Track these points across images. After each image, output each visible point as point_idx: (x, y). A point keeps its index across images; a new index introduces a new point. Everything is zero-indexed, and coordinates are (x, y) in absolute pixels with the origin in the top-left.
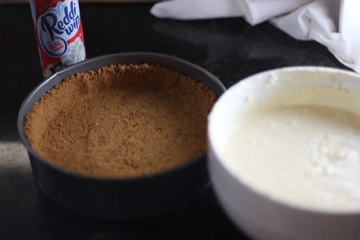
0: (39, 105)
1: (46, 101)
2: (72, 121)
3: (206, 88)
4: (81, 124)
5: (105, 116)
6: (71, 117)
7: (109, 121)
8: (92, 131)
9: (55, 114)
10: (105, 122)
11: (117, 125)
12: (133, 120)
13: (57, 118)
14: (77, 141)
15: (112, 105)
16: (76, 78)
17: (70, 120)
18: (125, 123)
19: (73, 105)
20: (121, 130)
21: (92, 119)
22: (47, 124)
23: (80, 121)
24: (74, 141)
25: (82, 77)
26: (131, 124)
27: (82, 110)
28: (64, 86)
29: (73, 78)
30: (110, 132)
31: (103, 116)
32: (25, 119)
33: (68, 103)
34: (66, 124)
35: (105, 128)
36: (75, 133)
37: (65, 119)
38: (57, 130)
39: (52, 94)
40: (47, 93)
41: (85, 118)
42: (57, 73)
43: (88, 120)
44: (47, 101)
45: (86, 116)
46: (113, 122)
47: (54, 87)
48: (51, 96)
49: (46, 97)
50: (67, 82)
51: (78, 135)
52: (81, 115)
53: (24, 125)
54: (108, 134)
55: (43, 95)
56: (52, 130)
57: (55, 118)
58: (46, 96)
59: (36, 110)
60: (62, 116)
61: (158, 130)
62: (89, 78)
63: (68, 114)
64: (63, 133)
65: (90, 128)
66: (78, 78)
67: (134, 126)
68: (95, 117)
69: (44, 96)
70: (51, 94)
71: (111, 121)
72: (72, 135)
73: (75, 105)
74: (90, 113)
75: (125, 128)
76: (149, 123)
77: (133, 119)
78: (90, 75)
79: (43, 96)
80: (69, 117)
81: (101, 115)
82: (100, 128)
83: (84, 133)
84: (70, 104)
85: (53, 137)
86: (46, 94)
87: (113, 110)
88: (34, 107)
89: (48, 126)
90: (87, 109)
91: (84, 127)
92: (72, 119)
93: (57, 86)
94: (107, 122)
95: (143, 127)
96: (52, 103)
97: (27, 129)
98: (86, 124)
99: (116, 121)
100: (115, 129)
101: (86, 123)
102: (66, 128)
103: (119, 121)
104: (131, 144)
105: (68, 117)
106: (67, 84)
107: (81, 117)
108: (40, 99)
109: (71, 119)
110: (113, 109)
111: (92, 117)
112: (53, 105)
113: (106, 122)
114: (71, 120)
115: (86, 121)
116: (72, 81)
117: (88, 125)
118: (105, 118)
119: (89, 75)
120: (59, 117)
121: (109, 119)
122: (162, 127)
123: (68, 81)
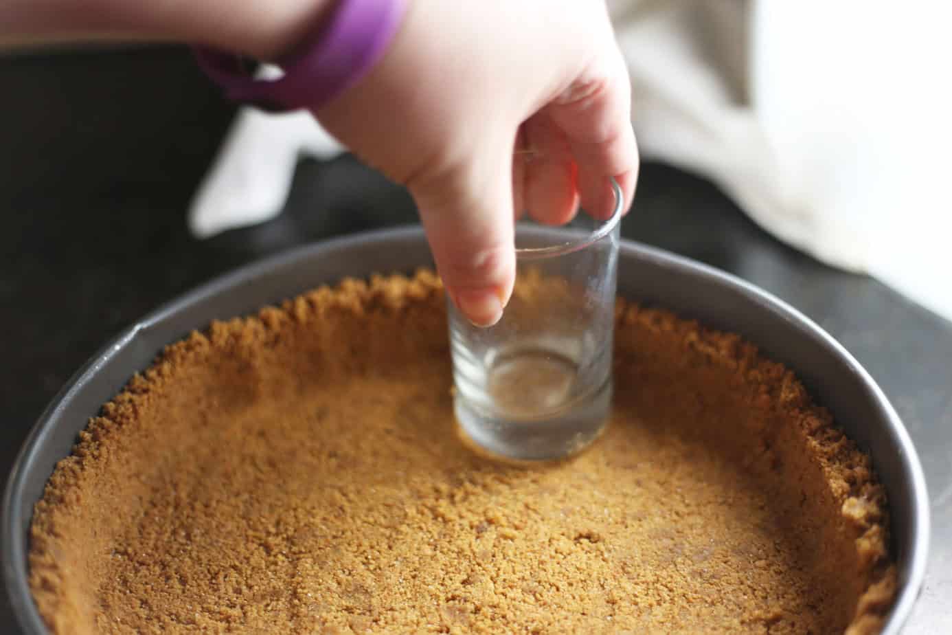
0: (77, 468)
1: (104, 449)
2: (214, 524)
3: (748, 349)
4: (250, 533)
5: (345, 495)
6: (207, 506)
7: (367, 516)
8: (307, 563)
9: (135, 498)
10: (353, 518)
11: (404, 528)
12: (466, 503)
13: (146, 514)
14: (253, 612)
15: (365, 445)
16: (211, 342)
17: (202, 519)
18: (435, 518)
19: (205, 451)
20: (428, 551)
21: (295, 510)
22: (112, 545)
23: (244, 522)
24: (236, 612)
25: (237, 337)
26: (465, 523)
27: (246, 474)
28: (166, 379)
29: (199, 344)
30: (383, 561)
31: (337, 495)
32: (30, 543)
33: (181, 448)
34: (188, 537)
35: (360, 545)
36: (234, 575)
37: (183, 518)
38: (157, 570)
39: (122, 415)
40: (103, 412)
41: (266, 508)
42: (137, 328)
43: (280, 515)
44: (108, 445)
45: (268, 500)
46: (385, 517)
47: (129, 386)
48: (120, 424)
49: (101, 432)
50: (178, 360)
51: (250, 587)
52: (246, 496)
53: (29, 566)
54: (378, 572)
55: (89, 422)
56: (137, 571)
57: (138, 513)
58: (101, 425)
59: (71, 495)
60: (168, 504)
61: (577, 539)
62: (262, 336)
63: (189, 496)
64: (183, 581)
65: (295, 549)
66: (222, 342)
67: (479, 531)
68: (305, 499)
69: (91, 426)
70: (119, 419)
71: (376, 514)
72: (226, 588)
73: (214, 453)
74: (281, 482)
75: (444, 543)
76: (535, 511)
77: (465, 499)
78: (266, 324)
79: (86, 428)
80: (198, 505)
81: (328, 491)
82: (336, 548)
83: (275, 572)
84: (192, 449)
85: (144, 602)
86: (98, 418)
87: (374, 465)
88: (58, 479)
89: (117, 552)
90: (265, 468)
91: (268, 549)
92: (212, 515)
93: (139, 381)
94: (359, 517)
95: (516, 533)
96: (125, 455)
97: (46, 585)
98: (277, 535)
99: (395, 510)
100: (401, 548)
101: (273, 530)
102: (194, 554)
103: (412, 511)
104: (488, 611)
105: (193, 509)
106: (179, 369)
107: (245, 502)
108: (79, 440)
109: (206, 515)
110: (369, 460)
111: (295, 501)
112: (128, 462)
113: (356, 519)
114: (209, 519)
115: (273, 520)
116: (197, 354)
117: (283, 539)
118: (350, 501)
119: (260, 326)
120: (155, 511)
121: (366, 505)
122: (596, 529)
123: (183, 358)
